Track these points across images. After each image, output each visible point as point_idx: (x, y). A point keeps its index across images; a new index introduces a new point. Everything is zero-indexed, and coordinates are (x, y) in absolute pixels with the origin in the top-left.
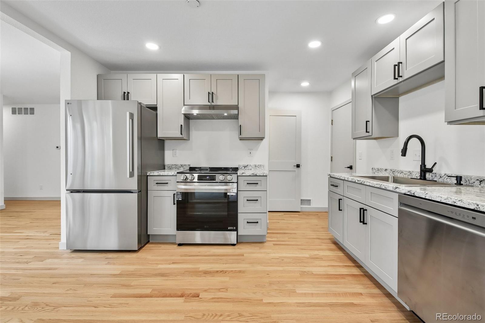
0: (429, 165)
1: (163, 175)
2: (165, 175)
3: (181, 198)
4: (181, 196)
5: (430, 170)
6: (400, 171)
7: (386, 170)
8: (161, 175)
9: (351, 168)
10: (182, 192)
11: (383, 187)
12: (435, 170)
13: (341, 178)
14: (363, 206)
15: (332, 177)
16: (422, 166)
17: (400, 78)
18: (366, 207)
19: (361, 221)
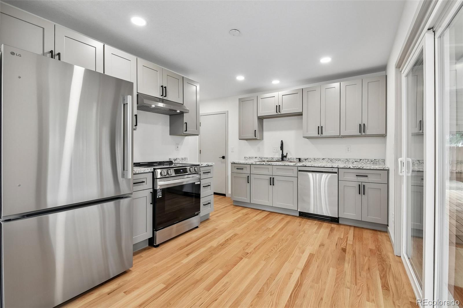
0: (285, 154)
1: (139, 172)
2: (141, 172)
3: (161, 195)
4: (161, 193)
5: (286, 157)
6: (266, 158)
7: (256, 158)
8: (137, 173)
9: (223, 157)
10: (162, 189)
11: (287, 165)
12: (288, 157)
13: (248, 163)
14: (271, 176)
15: (236, 164)
16: (282, 154)
17: (279, 113)
18: (273, 177)
19: (271, 185)
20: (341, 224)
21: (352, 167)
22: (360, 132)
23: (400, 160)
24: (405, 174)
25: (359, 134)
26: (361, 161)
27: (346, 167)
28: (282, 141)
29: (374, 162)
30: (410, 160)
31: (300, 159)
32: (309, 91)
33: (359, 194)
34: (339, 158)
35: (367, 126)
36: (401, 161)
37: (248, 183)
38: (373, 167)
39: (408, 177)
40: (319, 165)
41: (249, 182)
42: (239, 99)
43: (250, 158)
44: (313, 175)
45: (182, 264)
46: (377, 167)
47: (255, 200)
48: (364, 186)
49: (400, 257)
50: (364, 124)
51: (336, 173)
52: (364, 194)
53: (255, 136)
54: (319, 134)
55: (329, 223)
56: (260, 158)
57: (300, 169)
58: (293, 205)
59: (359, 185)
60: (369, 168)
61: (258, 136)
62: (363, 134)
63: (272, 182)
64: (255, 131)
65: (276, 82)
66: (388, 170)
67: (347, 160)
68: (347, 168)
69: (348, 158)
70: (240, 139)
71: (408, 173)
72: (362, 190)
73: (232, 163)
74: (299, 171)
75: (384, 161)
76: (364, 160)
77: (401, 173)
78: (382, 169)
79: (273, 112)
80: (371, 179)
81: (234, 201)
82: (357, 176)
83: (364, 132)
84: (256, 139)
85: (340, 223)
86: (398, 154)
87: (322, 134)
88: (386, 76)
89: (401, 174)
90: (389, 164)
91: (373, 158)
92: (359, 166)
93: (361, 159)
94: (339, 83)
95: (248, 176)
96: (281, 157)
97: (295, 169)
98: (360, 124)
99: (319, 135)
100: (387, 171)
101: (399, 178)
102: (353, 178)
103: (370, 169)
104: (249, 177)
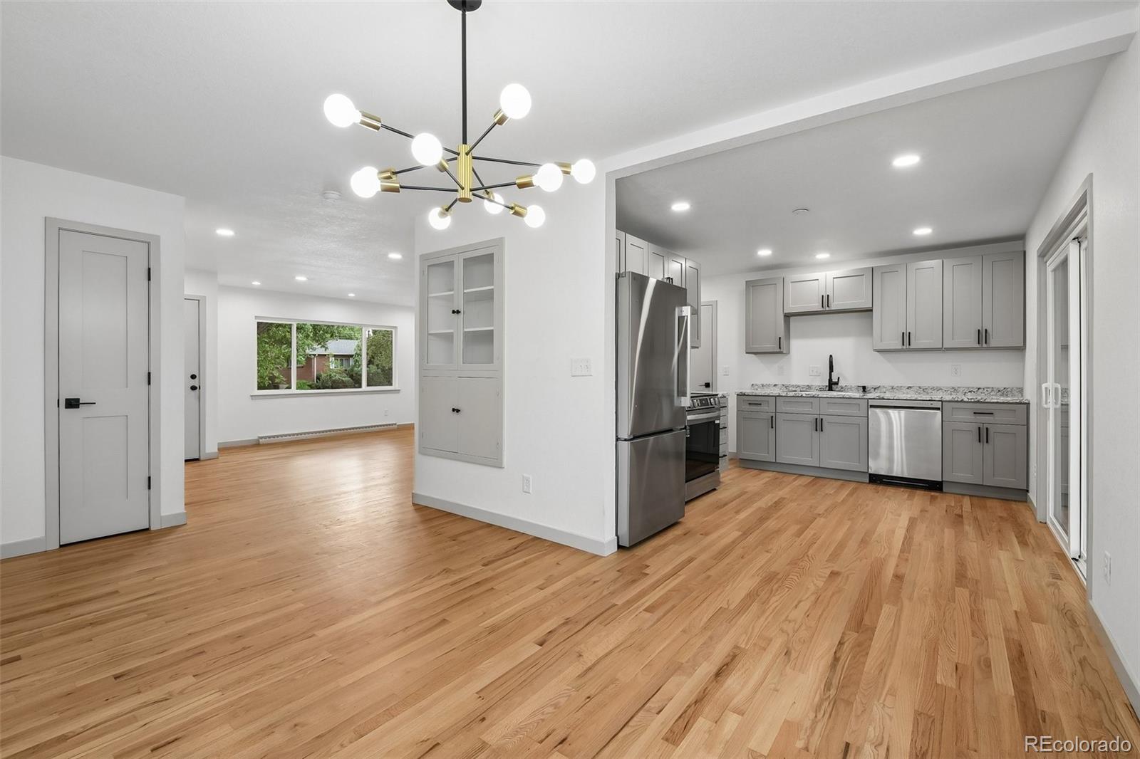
0: (835, 380)
3: (689, 433)
4: (689, 431)
5: (837, 383)
6: (796, 385)
7: (775, 385)
9: (707, 385)
10: (690, 425)
11: (842, 396)
12: (841, 383)
13: (771, 394)
14: (817, 417)
15: (748, 395)
16: (830, 380)
17: (827, 309)
18: (821, 417)
19: (816, 430)
20: (945, 493)
21: (966, 399)
22: (979, 343)
23: (1044, 386)
24: (1051, 405)
25: (978, 346)
26: (980, 390)
27: (956, 399)
28: (831, 356)
29: (1004, 392)
30: (1059, 386)
31: (864, 388)
32: (885, 271)
33: (980, 441)
34: (938, 385)
35: (991, 334)
36: (1046, 388)
37: (772, 427)
38: (1002, 399)
39: (1055, 409)
40: (908, 397)
41: (774, 426)
42: (746, 282)
43: (763, 386)
44: (899, 413)
45: (737, 521)
46: (1009, 399)
47: (784, 457)
48: (987, 429)
49: (1046, 523)
50: (986, 330)
51: (938, 409)
52: (987, 442)
53: (780, 348)
54: (903, 345)
55: (925, 491)
56: (783, 385)
57: (871, 403)
58: (859, 463)
59: (979, 428)
60: (996, 401)
61: (784, 349)
62: (984, 345)
63: (819, 425)
64: (780, 338)
65: (822, 256)
66: (1028, 404)
67: (955, 390)
68: (957, 401)
69: (956, 385)
70: (747, 353)
71: (1056, 403)
72: (983, 435)
73: (738, 395)
74: (871, 406)
75: (1021, 391)
76: (986, 390)
77: (1046, 403)
78: (1018, 401)
79: (816, 306)
80: (998, 418)
81: (741, 459)
82: (975, 413)
83: (986, 343)
84: (781, 353)
85: (944, 490)
86: (1042, 377)
87: (909, 345)
88: (1025, 252)
89: (1045, 406)
90: (1029, 395)
91: (1001, 386)
92: (979, 398)
93: (979, 387)
94: (941, 261)
95: (772, 417)
96: (827, 384)
97: (864, 404)
98: (979, 330)
99: (904, 347)
100: (1025, 406)
101: (1043, 412)
102: (969, 417)
103: (997, 403)
104: (774, 418)
